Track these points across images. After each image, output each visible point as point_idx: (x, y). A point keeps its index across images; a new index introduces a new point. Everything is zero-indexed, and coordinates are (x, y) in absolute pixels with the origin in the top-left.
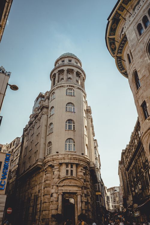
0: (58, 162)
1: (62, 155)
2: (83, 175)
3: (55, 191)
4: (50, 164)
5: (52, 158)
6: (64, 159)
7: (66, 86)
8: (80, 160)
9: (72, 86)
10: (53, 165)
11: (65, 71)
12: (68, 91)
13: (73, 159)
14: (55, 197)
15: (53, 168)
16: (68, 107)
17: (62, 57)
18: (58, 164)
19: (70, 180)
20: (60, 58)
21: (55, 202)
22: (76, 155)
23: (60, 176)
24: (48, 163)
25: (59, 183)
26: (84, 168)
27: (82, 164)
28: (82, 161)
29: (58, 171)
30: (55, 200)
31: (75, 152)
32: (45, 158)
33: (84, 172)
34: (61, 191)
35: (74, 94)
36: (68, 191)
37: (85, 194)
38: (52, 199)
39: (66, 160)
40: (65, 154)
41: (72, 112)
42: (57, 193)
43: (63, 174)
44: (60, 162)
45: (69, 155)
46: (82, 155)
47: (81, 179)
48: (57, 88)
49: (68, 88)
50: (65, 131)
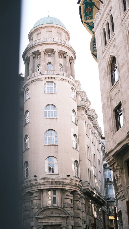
0: (36, 189)
1: (40, 179)
2: (70, 202)
3: (35, 224)
4: (28, 191)
5: (29, 183)
6: (44, 184)
8: (65, 184)
9: (52, 78)
10: (32, 192)
11: (41, 53)
12: (47, 86)
13: (55, 184)
15: (32, 196)
16: (47, 111)
18: (37, 191)
19: (52, 210)
20: (35, 30)
22: (59, 178)
23: (41, 205)
24: (26, 190)
25: (38, 215)
26: (72, 193)
27: (68, 188)
28: (68, 185)
29: (38, 199)
31: (59, 174)
33: (72, 198)
34: (42, 224)
35: (55, 90)
36: (50, 224)
37: (72, 225)
39: (46, 186)
40: (44, 179)
41: (53, 119)
42: (37, 226)
43: (44, 203)
44: (40, 188)
45: (49, 179)
46: (67, 178)
47: (67, 207)
48: (31, 82)
49: (47, 82)
50: (44, 147)
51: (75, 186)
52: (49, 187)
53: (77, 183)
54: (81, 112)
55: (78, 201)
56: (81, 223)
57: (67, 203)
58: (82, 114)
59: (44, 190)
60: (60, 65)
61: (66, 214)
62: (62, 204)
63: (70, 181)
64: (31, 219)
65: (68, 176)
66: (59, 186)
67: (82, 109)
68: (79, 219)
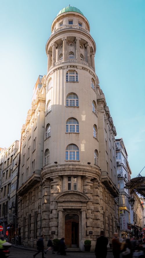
0: (56, 175)
1: (61, 165)
2: (90, 189)
3: (55, 207)
4: (48, 177)
5: (49, 169)
7: (66, 67)
8: (86, 171)
9: (74, 66)
10: (52, 177)
12: (69, 75)
13: (76, 170)
14: (55, 213)
16: (69, 100)
18: (58, 176)
19: (72, 195)
21: (54, 219)
22: (80, 165)
23: (60, 190)
24: (46, 176)
25: (58, 199)
26: (92, 180)
27: (89, 175)
28: (89, 172)
29: (58, 185)
30: (54, 217)
31: (79, 161)
32: (42, 169)
33: (92, 185)
34: (61, 208)
35: (77, 78)
36: (70, 208)
37: (91, 210)
38: (51, 216)
39: (67, 172)
40: (65, 165)
41: (75, 107)
42: (57, 209)
43: (64, 189)
44: (60, 174)
45: (70, 165)
46: (88, 165)
47: (87, 193)
48: (54, 71)
49: (69, 70)
50: (65, 134)
51: (95, 174)
52: (70, 173)
53: (97, 171)
54: (100, 105)
55: (97, 188)
56: (100, 209)
57: (88, 189)
58: (101, 107)
59: (65, 177)
60: (82, 56)
61: (86, 199)
62: (82, 190)
63: (90, 168)
64: (51, 204)
65: (89, 163)
66: (80, 173)
67: (101, 102)
68: (98, 205)
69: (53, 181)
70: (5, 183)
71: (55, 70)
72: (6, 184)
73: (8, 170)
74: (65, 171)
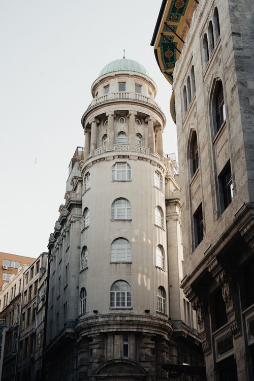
0: (96, 332)
1: (103, 317)
2: (150, 354)
4: (85, 334)
5: (86, 322)
7: (112, 158)
8: (142, 325)
9: (124, 157)
10: (90, 336)
11: (109, 118)
12: (116, 169)
13: (126, 324)
15: (90, 343)
16: (116, 208)
17: (104, 77)
18: (98, 334)
19: (120, 366)
20: (100, 81)
22: (132, 316)
23: (104, 356)
24: (82, 332)
25: (98, 374)
26: (153, 338)
27: (147, 331)
28: (147, 326)
29: (99, 348)
31: (131, 309)
32: (77, 320)
33: (153, 347)
35: (129, 175)
39: (111, 327)
40: (109, 316)
41: (125, 221)
43: (109, 354)
44: (102, 331)
45: (116, 316)
46: (145, 314)
47: (144, 362)
48: (93, 163)
49: (116, 162)
50: (110, 265)
51: (158, 328)
52: (117, 328)
53: (161, 322)
54: (172, 209)
55: (164, 351)
57: (146, 355)
58: (174, 211)
59: (110, 334)
60: (139, 135)
61: (142, 373)
62: (137, 356)
63: (149, 320)
65: (147, 311)
66: (133, 328)
67: (174, 204)
69: (92, 341)
70: (26, 331)
71: (94, 161)
72: (28, 335)
73: (30, 308)
74: (109, 325)
